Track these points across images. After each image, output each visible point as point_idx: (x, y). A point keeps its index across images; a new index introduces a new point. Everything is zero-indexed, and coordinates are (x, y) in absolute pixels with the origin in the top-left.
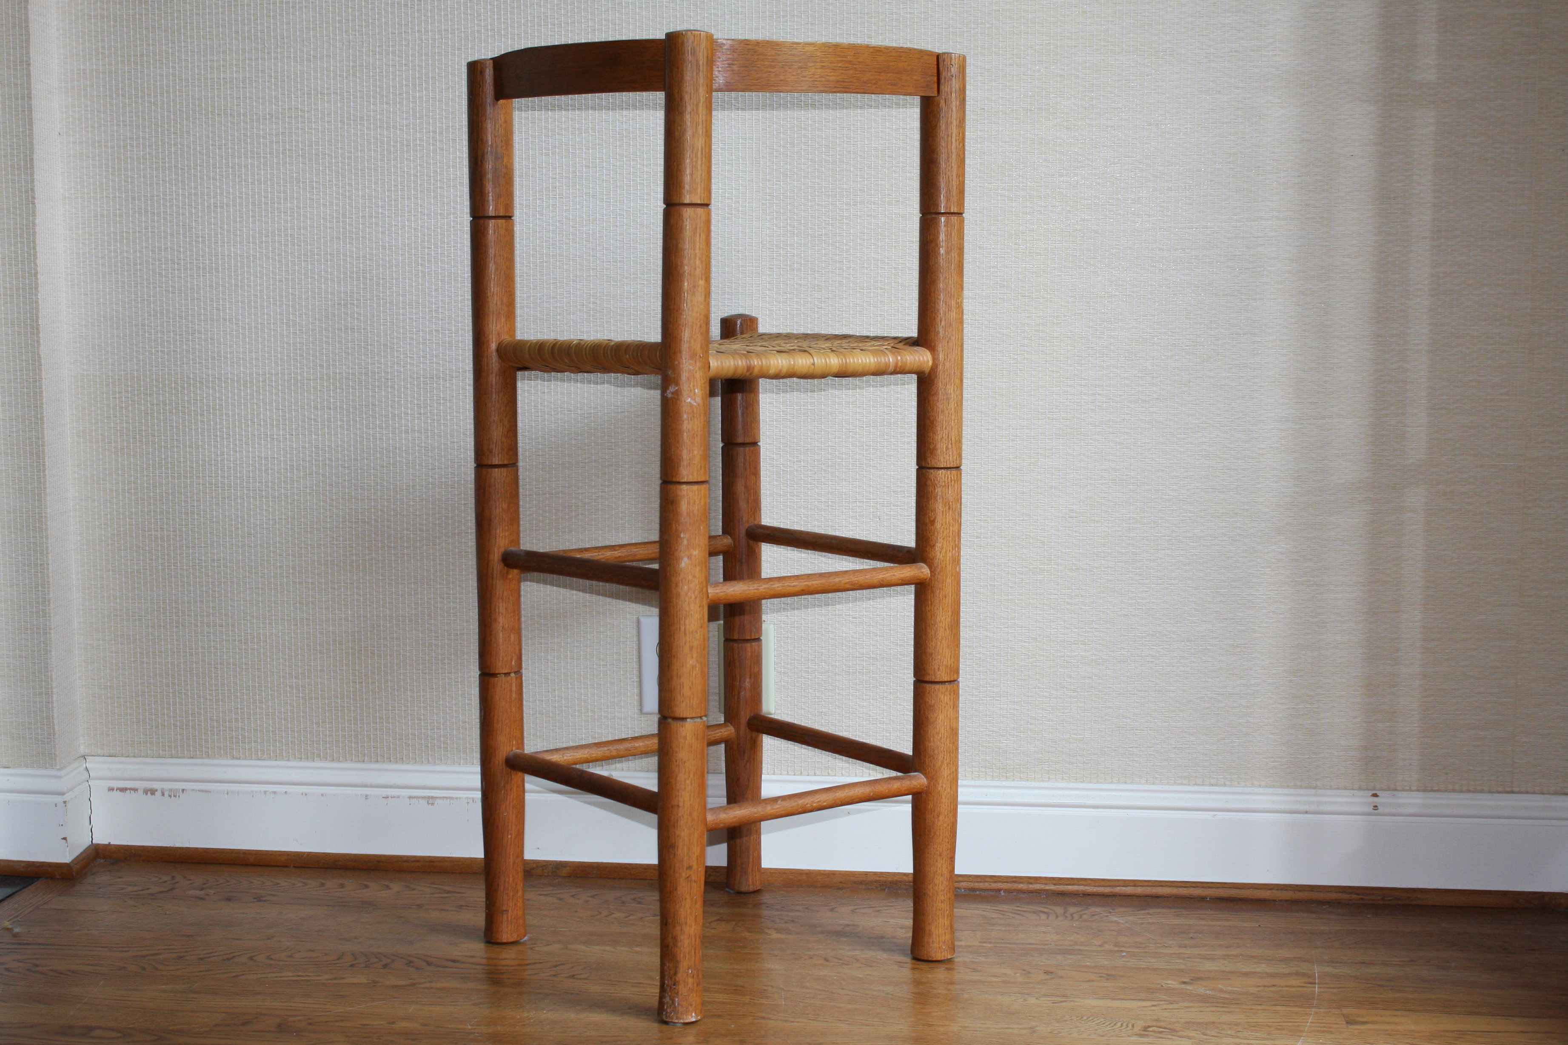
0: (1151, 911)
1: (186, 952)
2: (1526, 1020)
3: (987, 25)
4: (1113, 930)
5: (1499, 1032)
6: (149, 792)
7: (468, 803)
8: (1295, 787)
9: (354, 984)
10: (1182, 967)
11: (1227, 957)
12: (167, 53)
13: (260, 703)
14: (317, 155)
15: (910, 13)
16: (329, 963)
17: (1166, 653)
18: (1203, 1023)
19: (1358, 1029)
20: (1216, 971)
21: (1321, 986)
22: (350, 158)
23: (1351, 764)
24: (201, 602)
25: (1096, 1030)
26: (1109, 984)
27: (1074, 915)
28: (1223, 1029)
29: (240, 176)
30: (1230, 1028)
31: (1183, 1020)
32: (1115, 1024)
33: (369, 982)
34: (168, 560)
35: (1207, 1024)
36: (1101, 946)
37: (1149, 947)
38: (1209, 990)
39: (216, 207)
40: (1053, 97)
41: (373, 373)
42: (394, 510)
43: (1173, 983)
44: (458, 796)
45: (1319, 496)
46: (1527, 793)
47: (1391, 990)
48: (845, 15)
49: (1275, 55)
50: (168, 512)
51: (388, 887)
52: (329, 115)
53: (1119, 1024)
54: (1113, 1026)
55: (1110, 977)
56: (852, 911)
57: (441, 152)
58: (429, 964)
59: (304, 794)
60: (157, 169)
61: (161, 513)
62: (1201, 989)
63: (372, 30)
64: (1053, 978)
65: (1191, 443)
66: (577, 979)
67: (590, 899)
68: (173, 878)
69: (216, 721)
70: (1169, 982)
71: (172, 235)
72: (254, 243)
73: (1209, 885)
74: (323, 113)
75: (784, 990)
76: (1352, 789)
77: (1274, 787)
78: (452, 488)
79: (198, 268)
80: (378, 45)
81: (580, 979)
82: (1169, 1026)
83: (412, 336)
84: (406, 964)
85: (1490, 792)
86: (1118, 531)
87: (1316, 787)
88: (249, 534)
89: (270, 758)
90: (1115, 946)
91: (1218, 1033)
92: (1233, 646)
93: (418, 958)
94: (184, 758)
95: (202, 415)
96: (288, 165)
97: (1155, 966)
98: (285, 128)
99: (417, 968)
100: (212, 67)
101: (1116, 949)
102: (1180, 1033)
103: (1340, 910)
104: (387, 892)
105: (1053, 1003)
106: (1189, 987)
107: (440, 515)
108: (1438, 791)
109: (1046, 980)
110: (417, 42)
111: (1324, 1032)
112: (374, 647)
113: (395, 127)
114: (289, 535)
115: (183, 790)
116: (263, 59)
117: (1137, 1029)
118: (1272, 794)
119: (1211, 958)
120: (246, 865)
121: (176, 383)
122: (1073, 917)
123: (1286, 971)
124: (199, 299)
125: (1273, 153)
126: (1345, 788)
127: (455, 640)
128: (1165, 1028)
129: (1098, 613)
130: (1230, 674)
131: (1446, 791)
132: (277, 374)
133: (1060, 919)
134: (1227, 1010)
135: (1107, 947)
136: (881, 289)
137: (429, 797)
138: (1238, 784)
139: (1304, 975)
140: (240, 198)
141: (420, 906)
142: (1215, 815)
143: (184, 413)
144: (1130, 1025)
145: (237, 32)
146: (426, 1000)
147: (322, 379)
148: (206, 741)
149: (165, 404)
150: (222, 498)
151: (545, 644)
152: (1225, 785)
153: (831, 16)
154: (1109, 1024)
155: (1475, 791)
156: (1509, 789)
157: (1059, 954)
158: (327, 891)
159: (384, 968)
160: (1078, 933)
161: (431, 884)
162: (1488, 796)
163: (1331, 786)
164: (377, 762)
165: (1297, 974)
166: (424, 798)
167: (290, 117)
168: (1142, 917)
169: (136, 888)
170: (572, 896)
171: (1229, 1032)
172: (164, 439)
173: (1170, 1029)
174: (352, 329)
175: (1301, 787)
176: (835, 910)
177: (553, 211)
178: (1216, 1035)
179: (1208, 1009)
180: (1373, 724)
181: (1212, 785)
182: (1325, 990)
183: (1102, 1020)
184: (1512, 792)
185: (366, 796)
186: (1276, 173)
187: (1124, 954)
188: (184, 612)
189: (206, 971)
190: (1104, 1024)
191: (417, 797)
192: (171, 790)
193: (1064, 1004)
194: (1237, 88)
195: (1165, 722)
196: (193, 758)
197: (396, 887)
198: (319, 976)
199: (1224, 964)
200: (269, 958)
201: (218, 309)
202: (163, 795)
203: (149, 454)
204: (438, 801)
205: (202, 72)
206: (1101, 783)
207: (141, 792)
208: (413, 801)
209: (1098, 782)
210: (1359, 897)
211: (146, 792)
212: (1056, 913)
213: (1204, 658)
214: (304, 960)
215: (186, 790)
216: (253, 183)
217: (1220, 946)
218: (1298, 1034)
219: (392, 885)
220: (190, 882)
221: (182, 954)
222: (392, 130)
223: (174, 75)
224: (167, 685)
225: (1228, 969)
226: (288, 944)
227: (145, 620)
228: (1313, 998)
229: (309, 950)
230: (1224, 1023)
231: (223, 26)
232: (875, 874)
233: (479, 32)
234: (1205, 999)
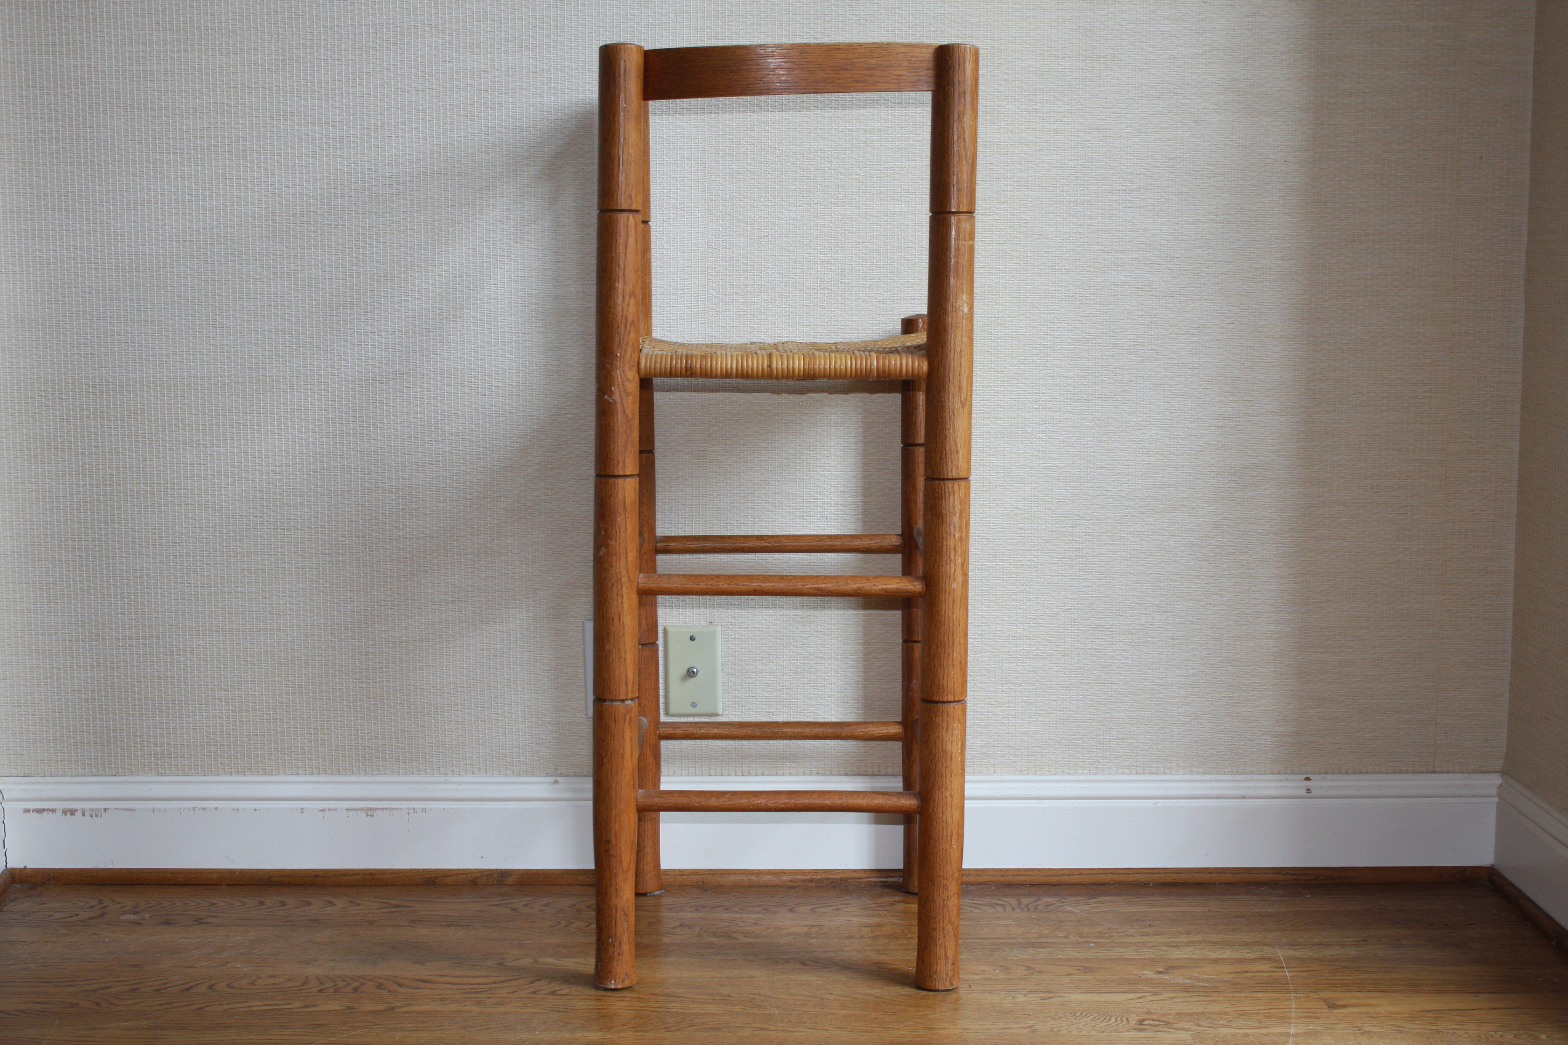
0: (1102, 899)
1: (139, 983)
2: (1492, 996)
3: (932, 29)
4: (1072, 921)
5: (1473, 1010)
6: (68, 813)
7: (409, 813)
8: (1232, 773)
9: (329, 1011)
10: (1152, 956)
11: (1189, 944)
12: (82, 42)
13: (186, 717)
14: (244, 151)
15: (856, 15)
16: (295, 989)
17: (1108, 646)
18: (1193, 1014)
19: (1342, 1013)
20: (1186, 959)
21: (1290, 970)
22: (279, 154)
23: (1285, 750)
24: (123, 614)
25: (1094, 1026)
26: (1089, 977)
27: (1029, 906)
28: (1215, 1019)
29: (162, 172)
30: (1221, 1018)
31: (1173, 1012)
32: (1110, 1019)
33: (344, 1008)
34: (86, 571)
35: (1197, 1014)
36: (1066, 937)
37: (1112, 936)
38: (1187, 979)
39: (136, 204)
40: (997, 101)
41: (306, 375)
42: (328, 516)
43: (1149, 973)
44: (399, 806)
45: (1254, 491)
46: (1448, 772)
47: (1357, 971)
48: (791, 16)
49: (1212, 63)
50: (86, 522)
51: (331, 904)
52: (257, 109)
53: (1113, 1019)
54: (1108, 1021)
55: (1086, 970)
56: (811, 910)
57: (376, 149)
58: (400, 985)
59: (235, 809)
60: (72, 164)
61: (79, 522)
62: (1178, 978)
63: (302, 23)
64: (1033, 974)
65: (1132, 441)
66: (559, 995)
67: (544, 908)
68: (101, 902)
69: (140, 736)
70: (1145, 972)
71: (88, 233)
72: (178, 242)
73: (1151, 871)
74: (251, 108)
75: (773, 998)
76: (1286, 773)
77: (1211, 773)
78: (389, 493)
79: (117, 268)
80: (308, 38)
81: (562, 995)
82: (1162, 1019)
83: (346, 337)
84: (377, 987)
85: (1414, 772)
86: (1062, 527)
87: (1251, 773)
88: (174, 543)
89: (198, 774)
90: (1081, 937)
91: (1210, 1023)
92: (1173, 637)
93: (387, 980)
94: (105, 775)
95: (122, 420)
96: (213, 161)
97: (1126, 957)
98: (210, 123)
99: (390, 991)
100: (130, 59)
101: (1082, 940)
102: (1175, 1026)
103: (1278, 891)
104: (332, 908)
105: (1042, 999)
106: (1166, 977)
107: (377, 521)
108: (1367, 773)
109: (1026, 975)
110: (350, 37)
111: (1310, 1017)
112: (308, 657)
113: (327, 123)
114: (217, 543)
115: (105, 810)
116: (186, 51)
117: (1133, 1023)
118: (1211, 781)
119: (1177, 946)
120: (175, 885)
121: (94, 387)
122: (1029, 909)
123: (1252, 956)
124: (118, 300)
125: (1211, 158)
126: (1279, 773)
127: (392, 648)
128: (1159, 1021)
129: (1042, 608)
130: (1169, 665)
131: (1373, 773)
132: (203, 378)
133: (1017, 910)
134: (1211, 999)
135: (1072, 938)
136: (828, 290)
137: (368, 809)
138: (1178, 771)
139: (1269, 959)
140: (161, 195)
141: (371, 923)
142: (1157, 803)
143: (102, 418)
144: (1124, 1019)
145: (157, 23)
146: (410, 1026)
147: (251, 382)
148: (129, 757)
149: (82, 409)
150: (144, 506)
151: (487, 649)
152: (1165, 773)
153: (777, 17)
154: (1105, 1019)
155: (1401, 772)
156: (1431, 770)
157: (1029, 947)
158: (268, 910)
159: (355, 992)
160: (1040, 925)
161: (376, 898)
162: (1412, 776)
163: (1265, 771)
164: (312, 774)
165: (1263, 958)
166: (362, 809)
167: (216, 112)
168: (1095, 905)
169: (64, 915)
170: (525, 905)
171: (1221, 1022)
172: (81, 446)
173: (1164, 1022)
174: (283, 331)
175: (1237, 773)
176: (794, 910)
177: (493, 211)
178: (1210, 1025)
179: (1192, 999)
180: (1306, 711)
181: (1153, 774)
182: (1296, 974)
183: (1096, 1015)
184: (1434, 772)
185: (302, 809)
186: (1213, 177)
187: (1092, 945)
188: (104, 625)
189: (167, 1004)
190: (1099, 1019)
191: (355, 809)
192: (92, 810)
193: (1052, 1000)
194: (1176, 94)
195: (1107, 713)
196: (115, 776)
197: (340, 903)
198: (288, 1004)
199: (1190, 951)
200: (229, 986)
201: (139, 311)
202: (84, 815)
203: (65, 461)
204: (377, 812)
205: (120, 64)
206: (1045, 775)
207: (59, 813)
208: (351, 813)
209: (1042, 774)
210: (1294, 877)
211: (65, 812)
212: (1011, 905)
213: (1145, 650)
214: (268, 987)
215: (108, 809)
216: (176, 180)
217: (1179, 932)
218: (1288, 1021)
219: (335, 901)
220: (120, 905)
221: (135, 987)
222: (324, 126)
223: (89, 66)
224: (86, 700)
225: (1196, 956)
226: (246, 970)
227: (62, 633)
228: (1288, 983)
229: (270, 976)
230: (1213, 1013)
231: (143, 16)
232: (825, 871)
233: (416, 27)
234: (1186, 989)
